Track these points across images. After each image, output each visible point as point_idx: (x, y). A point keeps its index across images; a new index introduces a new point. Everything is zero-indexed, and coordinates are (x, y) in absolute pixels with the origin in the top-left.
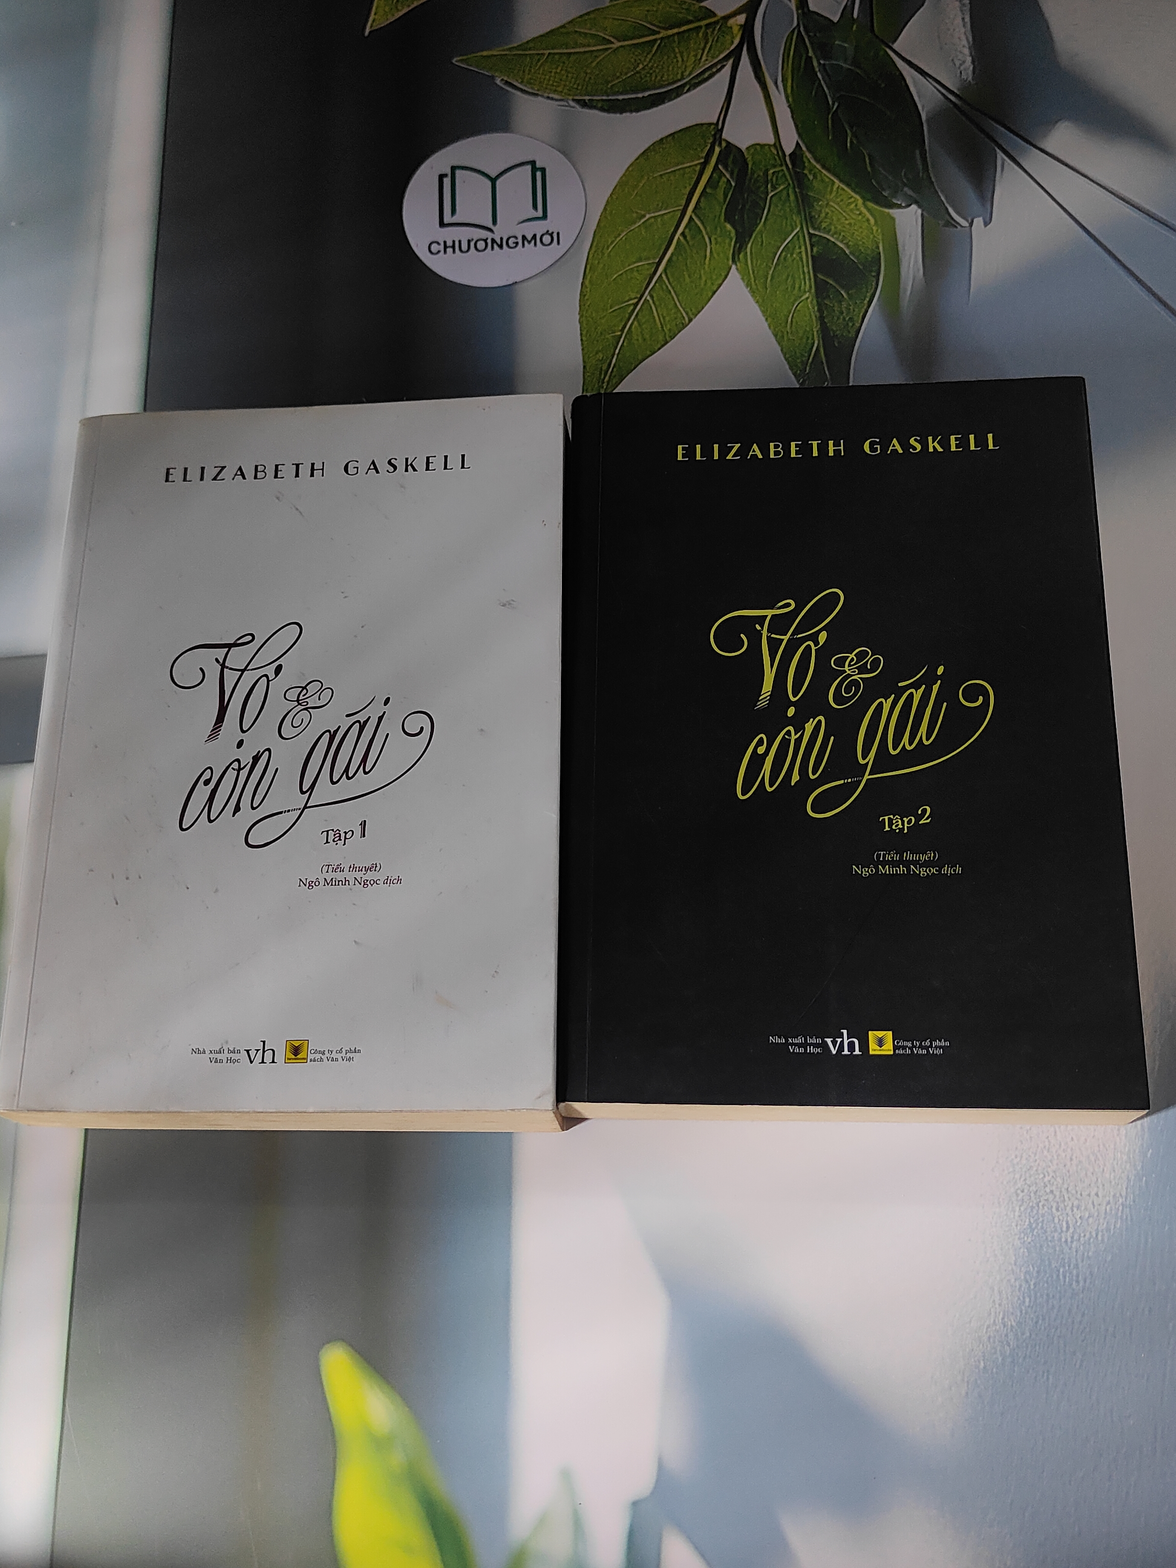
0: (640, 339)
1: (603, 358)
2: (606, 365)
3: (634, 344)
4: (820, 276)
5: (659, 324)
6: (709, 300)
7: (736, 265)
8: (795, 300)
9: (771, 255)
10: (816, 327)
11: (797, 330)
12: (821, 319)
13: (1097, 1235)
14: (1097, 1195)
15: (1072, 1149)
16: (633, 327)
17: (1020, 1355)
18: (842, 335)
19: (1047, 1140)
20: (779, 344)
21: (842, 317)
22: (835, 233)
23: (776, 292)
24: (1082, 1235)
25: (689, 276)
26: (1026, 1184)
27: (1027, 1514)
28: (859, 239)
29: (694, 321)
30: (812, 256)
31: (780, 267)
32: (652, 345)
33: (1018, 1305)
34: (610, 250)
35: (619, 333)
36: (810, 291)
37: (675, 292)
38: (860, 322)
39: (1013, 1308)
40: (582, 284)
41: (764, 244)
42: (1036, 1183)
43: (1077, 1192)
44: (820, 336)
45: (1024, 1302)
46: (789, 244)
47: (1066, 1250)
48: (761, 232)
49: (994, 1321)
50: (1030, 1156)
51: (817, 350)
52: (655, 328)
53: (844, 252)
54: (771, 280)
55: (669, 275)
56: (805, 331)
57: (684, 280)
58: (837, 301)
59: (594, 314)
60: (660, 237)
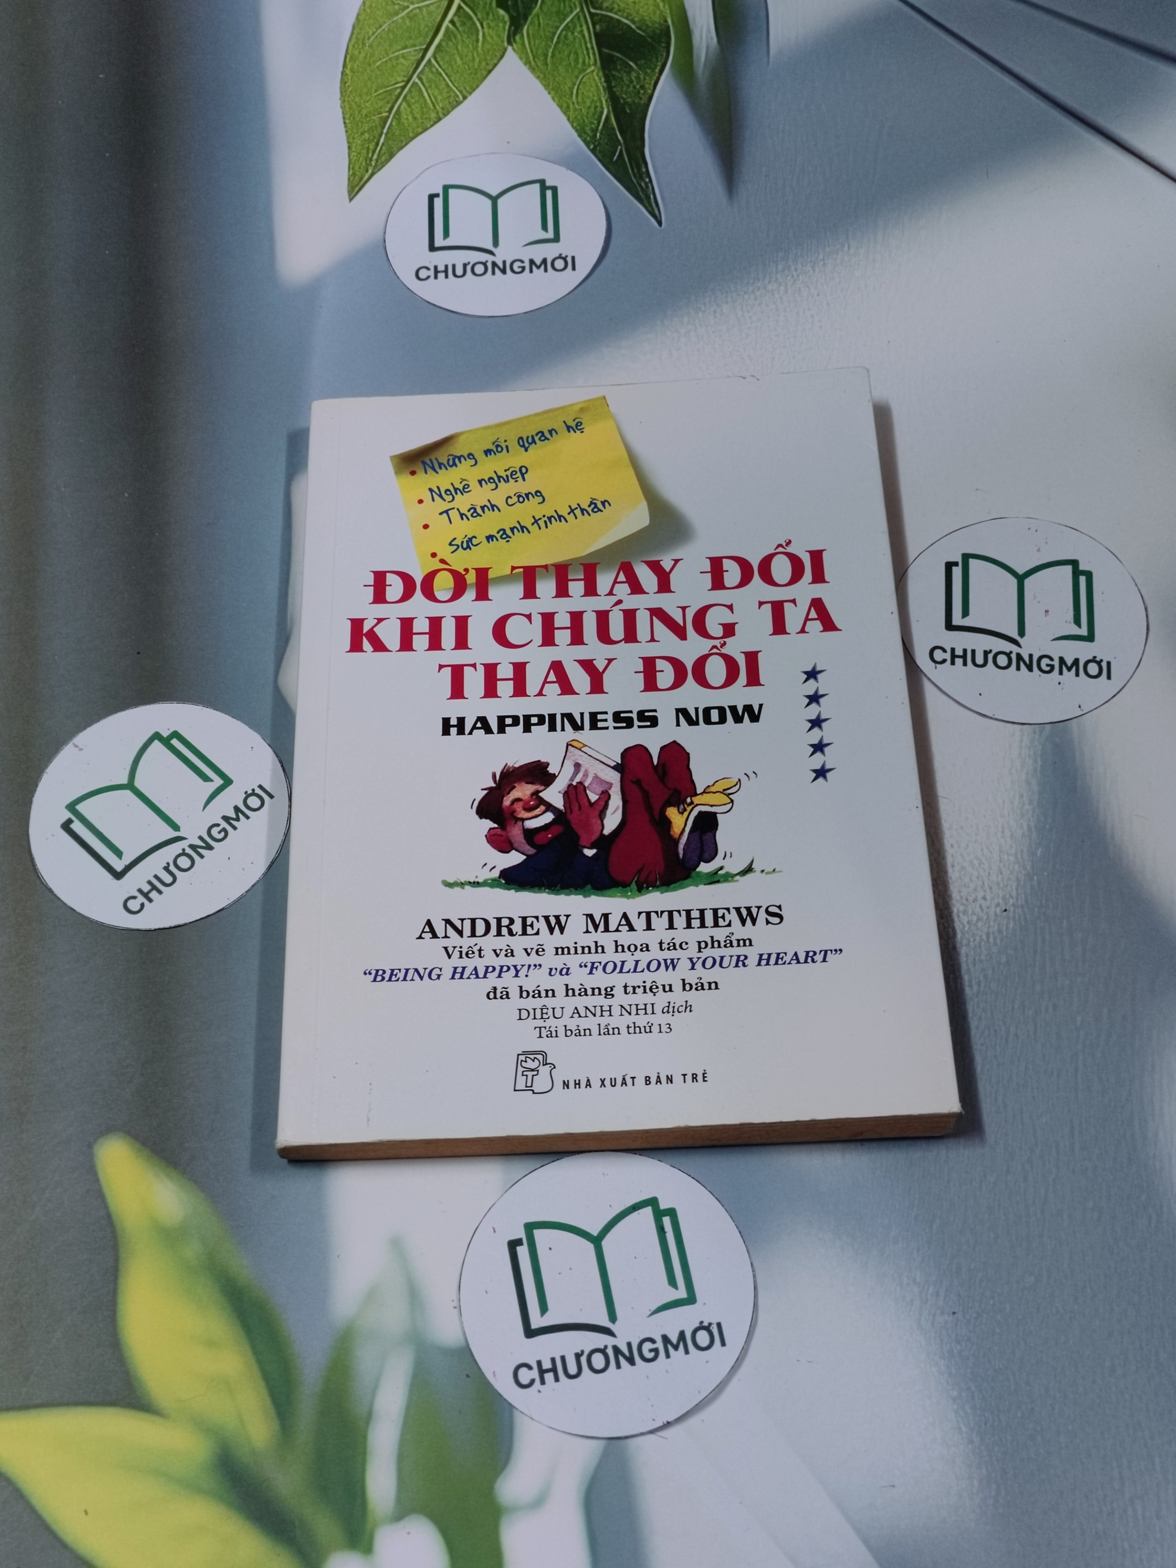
1: (369, 138)
2: (374, 144)
3: (404, 125)
4: (605, 50)
5: (430, 103)
6: (485, 78)
7: (512, 45)
8: (580, 73)
9: (551, 35)
10: (604, 97)
11: (583, 100)
12: (610, 89)
13: (988, 936)
14: (984, 898)
16: (402, 107)
18: (634, 101)
20: (565, 113)
21: (632, 86)
22: (619, 11)
23: (557, 68)
24: (972, 939)
25: (461, 59)
27: (935, 1227)
28: (645, 14)
29: (471, 99)
30: (595, 33)
31: (560, 45)
32: (423, 123)
35: (386, 114)
36: (595, 64)
37: (447, 74)
38: (652, 88)
40: (342, 73)
41: (542, 25)
43: (962, 897)
44: (610, 103)
46: (570, 25)
48: (538, 16)
51: (608, 118)
52: (426, 107)
53: (630, 27)
54: (553, 56)
55: (439, 59)
56: (593, 101)
57: (456, 62)
58: (625, 72)
59: (357, 99)
60: (426, 26)
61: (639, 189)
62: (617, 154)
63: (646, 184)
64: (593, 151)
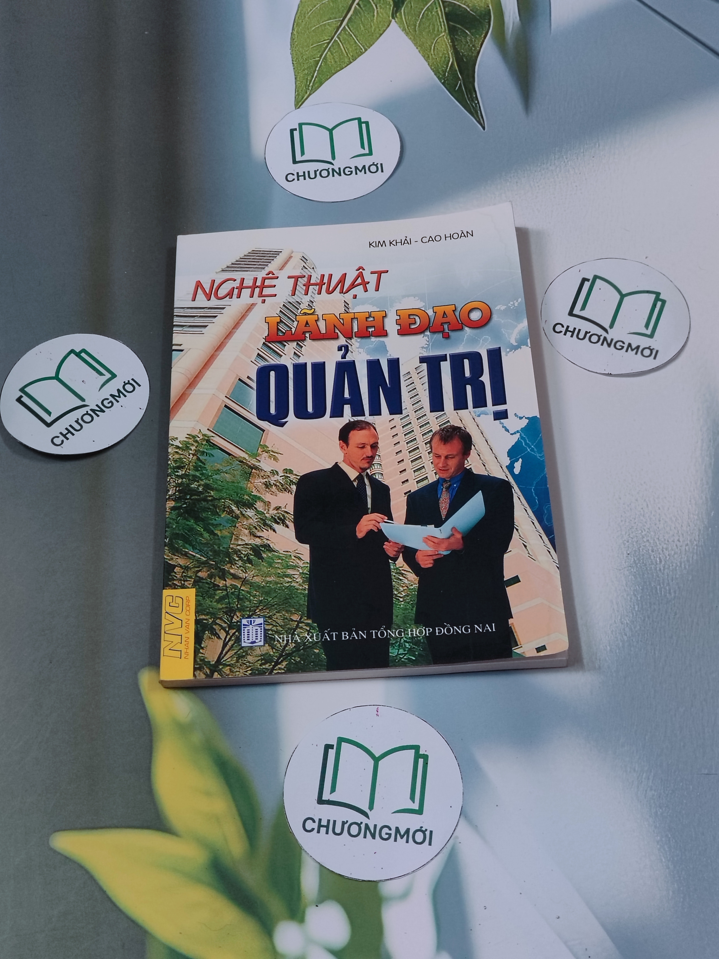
0: (332, 61)
1: (308, 73)
2: (310, 76)
3: (328, 64)
4: (451, 23)
5: (345, 53)
6: (378, 39)
7: (394, 19)
8: (436, 37)
9: (418, 13)
10: (450, 51)
11: (438, 53)
12: (454, 47)
13: (681, 564)
14: (679, 541)
15: (659, 514)
16: (328, 55)
17: (634, 640)
18: (468, 54)
19: (642, 510)
20: (426, 61)
21: (467, 45)
23: (422, 33)
24: (671, 565)
25: (364, 27)
26: (629, 537)
27: (647, 738)
28: (476, 2)
29: (369, 50)
30: (445, 12)
31: (424, 20)
32: (340, 64)
33: (630, 611)
34: (309, 14)
35: (318, 59)
36: (445, 31)
37: (355, 36)
38: (479, 47)
39: (627, 613)
40: (292, 34)
41: (413, 8)
42: (636, 536)
43: (665, 540)
44: (454, 55)
45: (634, 608)
46: (430, 7)
47: (660, 575)
48: (410, 2)
49: (615, 621)
50: (631, 520)
51: (452, 64)
52: (342, 55)
53: (466, 9)
54: (419, 26)
55: (350, 27)
56: (443, 54)
57: (361, 29)
58: (463, 37)
59: (300, 49)
60: (343, 6)
61: (472, 108)
62: (458, 85)
63: (476, 104)
64: (443, 84)
